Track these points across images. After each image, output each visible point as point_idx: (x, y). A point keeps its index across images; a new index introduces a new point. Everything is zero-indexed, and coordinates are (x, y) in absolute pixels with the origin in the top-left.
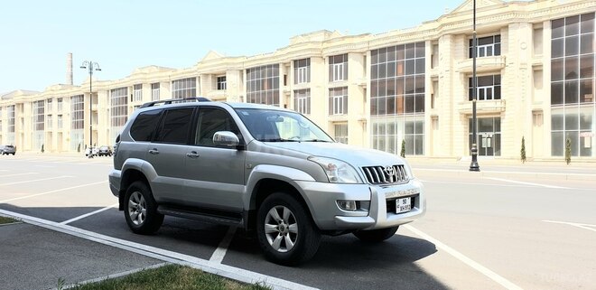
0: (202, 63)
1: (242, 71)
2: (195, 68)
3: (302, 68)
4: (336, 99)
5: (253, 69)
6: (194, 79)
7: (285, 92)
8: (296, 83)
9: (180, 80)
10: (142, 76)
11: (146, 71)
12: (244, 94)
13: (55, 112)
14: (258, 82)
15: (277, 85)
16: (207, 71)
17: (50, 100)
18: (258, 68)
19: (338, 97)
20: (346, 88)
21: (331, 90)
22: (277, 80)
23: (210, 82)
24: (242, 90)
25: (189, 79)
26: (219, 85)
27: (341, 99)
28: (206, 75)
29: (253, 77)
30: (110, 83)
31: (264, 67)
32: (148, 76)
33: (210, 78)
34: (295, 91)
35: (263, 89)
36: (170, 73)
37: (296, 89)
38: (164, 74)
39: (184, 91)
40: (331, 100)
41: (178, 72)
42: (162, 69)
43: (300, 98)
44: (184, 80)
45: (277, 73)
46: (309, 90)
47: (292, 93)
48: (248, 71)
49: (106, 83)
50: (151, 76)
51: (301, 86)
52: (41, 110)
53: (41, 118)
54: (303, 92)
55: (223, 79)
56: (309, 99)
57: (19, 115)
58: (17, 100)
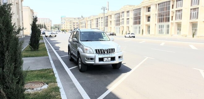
0: (142, 3)
1: (156, 4)
2: (140, 5)
3: (180, 2)
4: (193, 13)
5: (160, 4)
6: (140, 9)
7: (172, 11)
8: (176, 7)
9: (136, 9)
10: (124, 9)
11: (125, 7)
12: (157, 13)
13: (101, 22)
14: (162, 8)
15: (169, 9)
16: (144, 5)
17: (99, 18)
18: (162, 3)
19: (194, 12)
20: (198, 8)
21: (191, 9)
22: (169, 7)
23: (145, 9)
24: (156, 11)
25: (138, 9)
26: (148, 10)
27: (195, 13)
28: (144, 7)
29: (160, 7)
30: (115, 12)
31: (164, 2)
32: (126, 9)
33: (145, 8)
34: (176, 11)
35: (164, 11)
36: (132, 7)
37: (176, 10)
38: (131, 8)
39: (137, 13)
40: (191, 14)
41: (135, 6)
42: (130, 6)
43: (178, 13)
44: (137, 9)
45: (169, 4)
46: (182, 10)
47: (175, 12)
48: (159, 4)
49: (114, 12)
50: (127, 8)
51: (179, 8)
52: (97, 21)
53: (97, 24)
54: (179, 11)
55: (150, 8)
56: (182, 14)
57: (92, 23)
58: (92, 18)
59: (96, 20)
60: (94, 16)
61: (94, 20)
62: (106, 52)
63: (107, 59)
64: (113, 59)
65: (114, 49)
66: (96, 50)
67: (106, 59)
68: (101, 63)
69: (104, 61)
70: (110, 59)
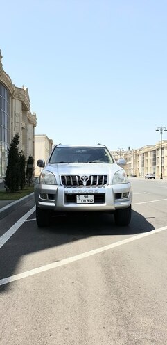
57: (146, 158)
58: (145, 151)
59: (153, 153)
60: (149, 147)
61: (149, 153)
62: (85, 183)
63: (85, 197)
64: (100, 198)
65: (106, 177)
66: (63, 177)
67: (82, 197)
68: (72, 205)
69: (78, 202)
70: (91, 197)
